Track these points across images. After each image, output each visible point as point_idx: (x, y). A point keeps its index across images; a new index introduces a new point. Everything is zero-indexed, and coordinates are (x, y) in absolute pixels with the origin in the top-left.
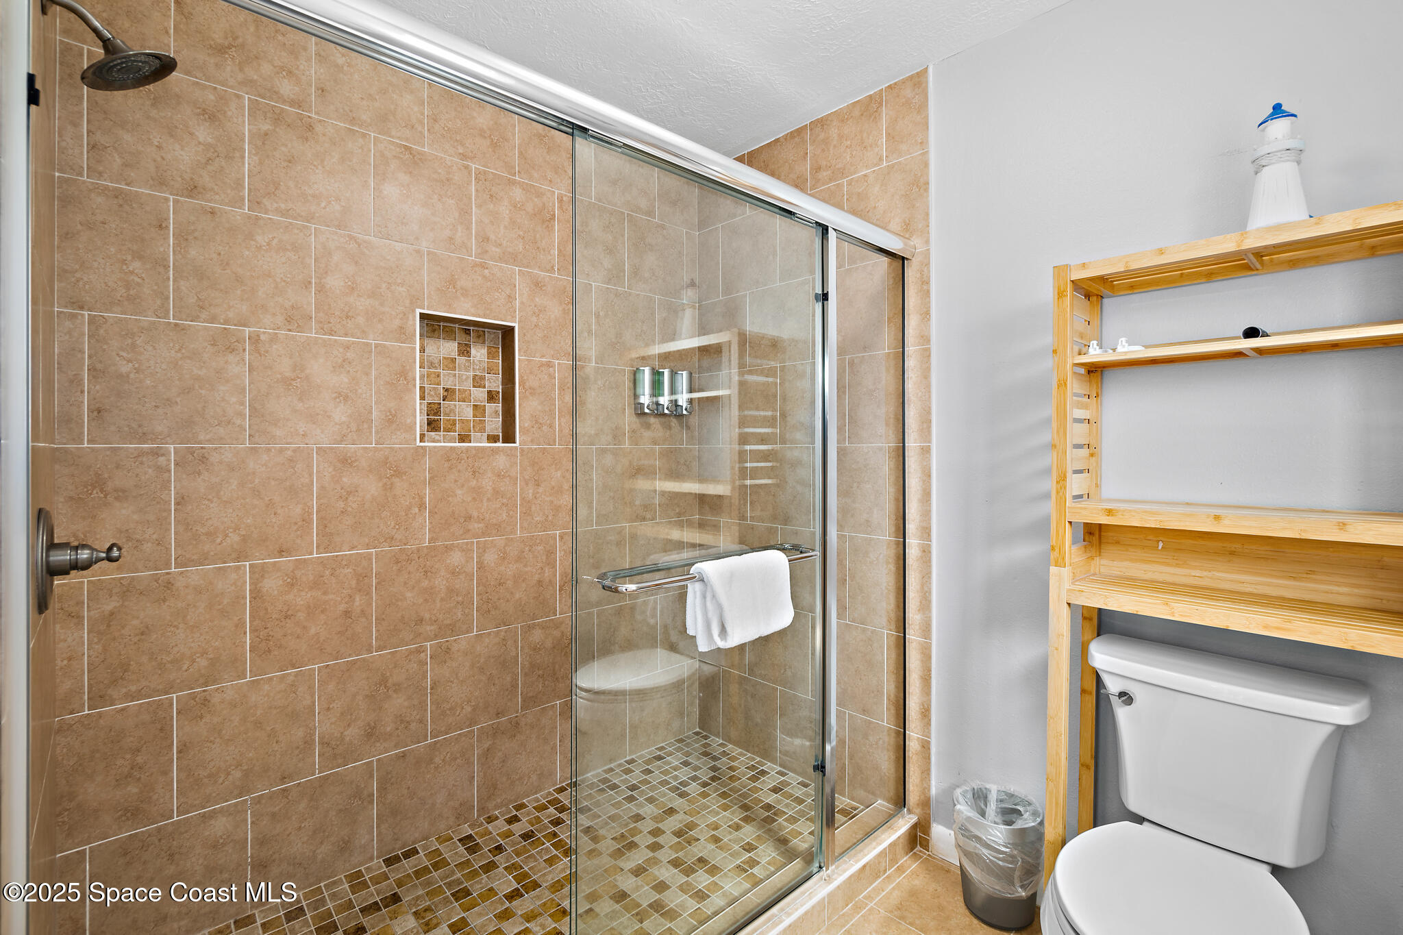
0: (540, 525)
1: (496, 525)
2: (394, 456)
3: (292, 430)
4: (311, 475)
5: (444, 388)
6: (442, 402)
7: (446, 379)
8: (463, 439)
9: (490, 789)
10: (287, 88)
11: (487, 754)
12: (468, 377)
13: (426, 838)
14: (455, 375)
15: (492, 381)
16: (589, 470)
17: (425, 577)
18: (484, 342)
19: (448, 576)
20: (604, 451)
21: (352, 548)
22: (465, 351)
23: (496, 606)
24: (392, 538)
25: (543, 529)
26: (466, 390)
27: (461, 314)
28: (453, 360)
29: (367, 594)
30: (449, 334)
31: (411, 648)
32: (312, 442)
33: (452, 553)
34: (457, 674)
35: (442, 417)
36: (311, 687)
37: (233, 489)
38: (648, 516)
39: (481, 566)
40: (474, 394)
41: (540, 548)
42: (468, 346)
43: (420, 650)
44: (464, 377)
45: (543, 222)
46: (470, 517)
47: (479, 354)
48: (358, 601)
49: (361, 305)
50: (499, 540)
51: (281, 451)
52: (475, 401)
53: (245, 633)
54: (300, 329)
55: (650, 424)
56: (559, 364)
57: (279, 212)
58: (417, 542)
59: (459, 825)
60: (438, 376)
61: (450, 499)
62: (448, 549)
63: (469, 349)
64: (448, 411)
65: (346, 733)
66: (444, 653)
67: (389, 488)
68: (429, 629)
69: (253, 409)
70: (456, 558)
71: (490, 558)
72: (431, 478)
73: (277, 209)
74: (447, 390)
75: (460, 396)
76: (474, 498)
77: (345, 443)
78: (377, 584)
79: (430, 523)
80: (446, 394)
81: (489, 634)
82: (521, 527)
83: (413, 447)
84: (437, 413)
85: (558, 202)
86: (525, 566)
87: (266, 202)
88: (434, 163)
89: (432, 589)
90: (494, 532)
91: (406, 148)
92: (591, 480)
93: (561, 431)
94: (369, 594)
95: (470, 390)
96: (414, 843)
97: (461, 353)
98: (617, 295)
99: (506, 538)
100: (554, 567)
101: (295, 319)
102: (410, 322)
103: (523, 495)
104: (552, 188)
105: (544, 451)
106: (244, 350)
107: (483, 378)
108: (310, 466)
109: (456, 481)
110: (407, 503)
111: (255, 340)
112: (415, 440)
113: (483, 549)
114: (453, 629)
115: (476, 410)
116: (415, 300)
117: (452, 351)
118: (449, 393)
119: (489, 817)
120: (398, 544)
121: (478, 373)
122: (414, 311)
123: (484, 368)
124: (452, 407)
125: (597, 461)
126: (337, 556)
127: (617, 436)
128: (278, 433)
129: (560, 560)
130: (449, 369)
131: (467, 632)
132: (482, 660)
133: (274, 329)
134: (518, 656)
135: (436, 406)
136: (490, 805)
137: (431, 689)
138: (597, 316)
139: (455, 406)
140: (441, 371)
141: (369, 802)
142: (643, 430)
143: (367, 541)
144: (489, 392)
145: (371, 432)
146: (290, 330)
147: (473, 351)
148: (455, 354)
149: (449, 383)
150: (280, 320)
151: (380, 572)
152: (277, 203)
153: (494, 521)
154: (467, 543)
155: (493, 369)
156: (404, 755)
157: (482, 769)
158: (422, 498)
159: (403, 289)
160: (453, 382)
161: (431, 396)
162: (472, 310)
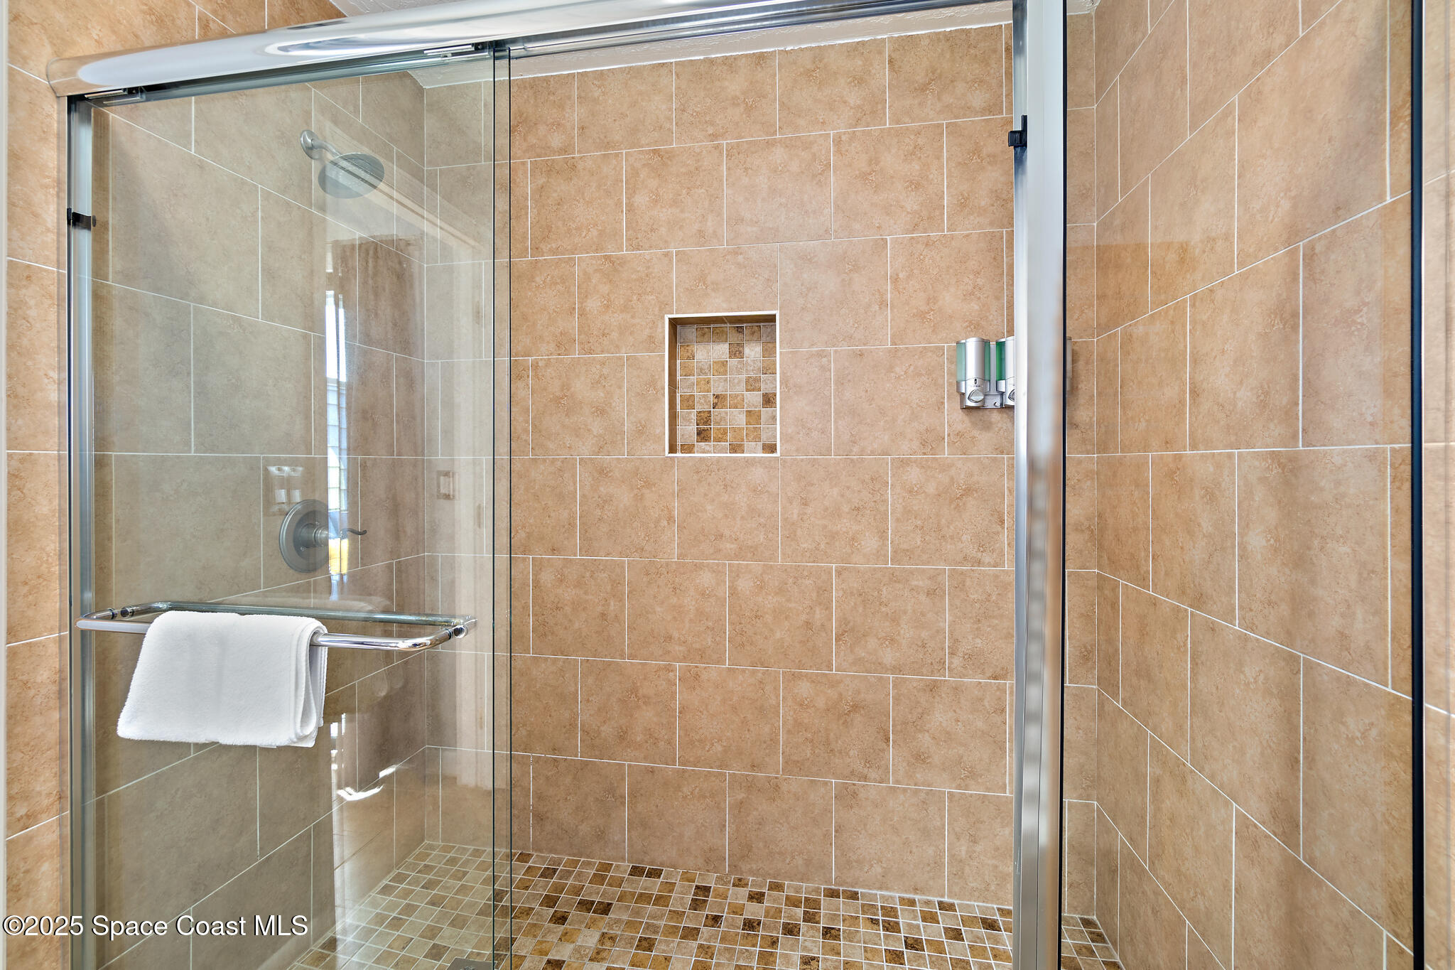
0: (808, 554)
1: (751, 547)
2: (644, 467)
3: (561, 443)
4: (575, 483)
5: (714, 395)
6: (712, 410)
7: (716, 385)
8: (734, 449)
9: (744, 851)
10: (556, 141)
11: (739, 806)
12: (740, 381)
13: (675, 867)
14: (726, 380)
15: (768, 382)
16: (880, 489)
17: (673, 593)
18: (759, 339)
19: (698, 597)
20: (904, 463)
21: (608, 555)
22: (736, 352)
23: (752, 642)
24: (643, 549)
25: (811, 560)
26: (738, 395)
27: (712, 312)
28: (724, 364)
29: (620, 601)
30: (720, 336)
31: (660, 664)
32: (576, 454)
33: (701, 572)
34: (707, 706)
35: (712, 426)
36: (575, 676)
37: (521, 493)
38: (987, 559)
39: (734, 592)
40: (747, 398)
41: (807, 582)
42: (741, 345)
43: (669, 669)
44: (736, 381)
45: (814, 176)
46: (722, 536)
47: (753, 353)
48: (613, 605)
49: (615, 321)
50: (756, 566)
51: (553, 461)
52: (749, 406)
53: (529, 615)
54: (567, 352)
55: (991, 423)
56: (836, 352)
57: (554, 252)
58: (666, 556)
59: (708, 871)
60: (708, 382)
61: (700, 514)
62: (698, 567)
63: (741, 349)
64: (718, 419)
65: (602, 728)
66: (691, 680)
67: (639, 498)
68: (678, 649)
69: (534, 426)
70: (706, 579)
71: (744, 585)
72: (679, 491)
73: (550, 250)
74: (717, 397)
75: (731, 402)
76: (726, 515)
77: (602, 454)
78: (629, 592)
79: (679, 538)
80: (716, 401)
81: (744, 671)
82: (783, 554)
83: (662, 459)
84: (707, 421)
85: (835, 145)
86: (789, 600)
87: (542, 246)
88: (683, 156)
89: (680, 607)
90: (750, 555)
91: (655, 151)
92: (885, 501)
93: (838, 437)
94: (621, 600)
95: (743, 395)
96: (662, 864)
97: (733, 354)
98: (928, 244)
99: (764, 565)
100: (828, 608)
101: (563, 343)
102: (659, 330)
103: (786, 516)
104: (825, 131)
105: (814, 463)
106: (528, 376)
107: (758, 380)
108: (574, 476)
109: (706, 495)
110: (657, 516)
111: (535, 366)
112: (664, 450)
113: (736, 573)
114: (702, 655)
115: (750, 416)
116: (664, 306)
117: (723, 353)
118: (719, 400)
119: (740, 880)
120: (648, 556)
121: (752, 375)
122: (663, 318)
123: (760, 368)
124: (723, 415)
125: (893, 475)
126: (595, 560)
127: (930, 440)
128: (551, 446)
129: (837, 601)
130: (720, 373)
131: (718, 663)
132: (735, 699)
133: (548, 356)
134: (779, 706)
135: (706, 415)
136: (745, 867)
137: (680, 712)
138: (895, 280)
139: (726, 413)
140: (712, 376)
141: (621, 803)
142: (976, 433)
143: (620, 549)
144: (765, 395)
145: (623, 444)
146: (559, 355)
147: (747, 351)
148: (726, 356)
149: (720, 388)
150: (552, 346)
151: (631, 582)
152: (549, 244)
153: (750, 543)
154: (718, 565)
155: (770, 368)
156: (652, 771)
157: (735, 821)
158: (670, 511)
159: (652, 297)
160: (724, 387)
161: (701, 404)
162: (724, 305)
